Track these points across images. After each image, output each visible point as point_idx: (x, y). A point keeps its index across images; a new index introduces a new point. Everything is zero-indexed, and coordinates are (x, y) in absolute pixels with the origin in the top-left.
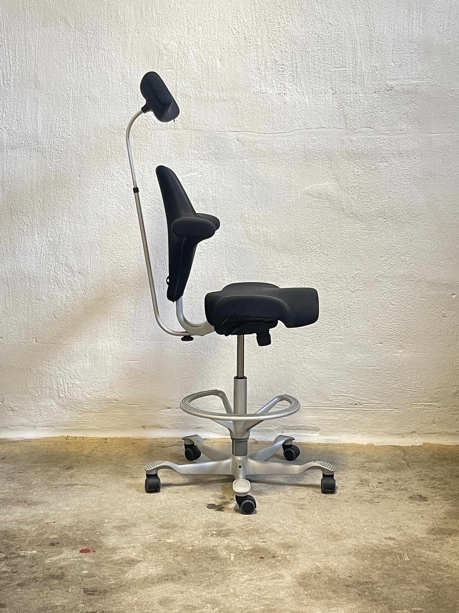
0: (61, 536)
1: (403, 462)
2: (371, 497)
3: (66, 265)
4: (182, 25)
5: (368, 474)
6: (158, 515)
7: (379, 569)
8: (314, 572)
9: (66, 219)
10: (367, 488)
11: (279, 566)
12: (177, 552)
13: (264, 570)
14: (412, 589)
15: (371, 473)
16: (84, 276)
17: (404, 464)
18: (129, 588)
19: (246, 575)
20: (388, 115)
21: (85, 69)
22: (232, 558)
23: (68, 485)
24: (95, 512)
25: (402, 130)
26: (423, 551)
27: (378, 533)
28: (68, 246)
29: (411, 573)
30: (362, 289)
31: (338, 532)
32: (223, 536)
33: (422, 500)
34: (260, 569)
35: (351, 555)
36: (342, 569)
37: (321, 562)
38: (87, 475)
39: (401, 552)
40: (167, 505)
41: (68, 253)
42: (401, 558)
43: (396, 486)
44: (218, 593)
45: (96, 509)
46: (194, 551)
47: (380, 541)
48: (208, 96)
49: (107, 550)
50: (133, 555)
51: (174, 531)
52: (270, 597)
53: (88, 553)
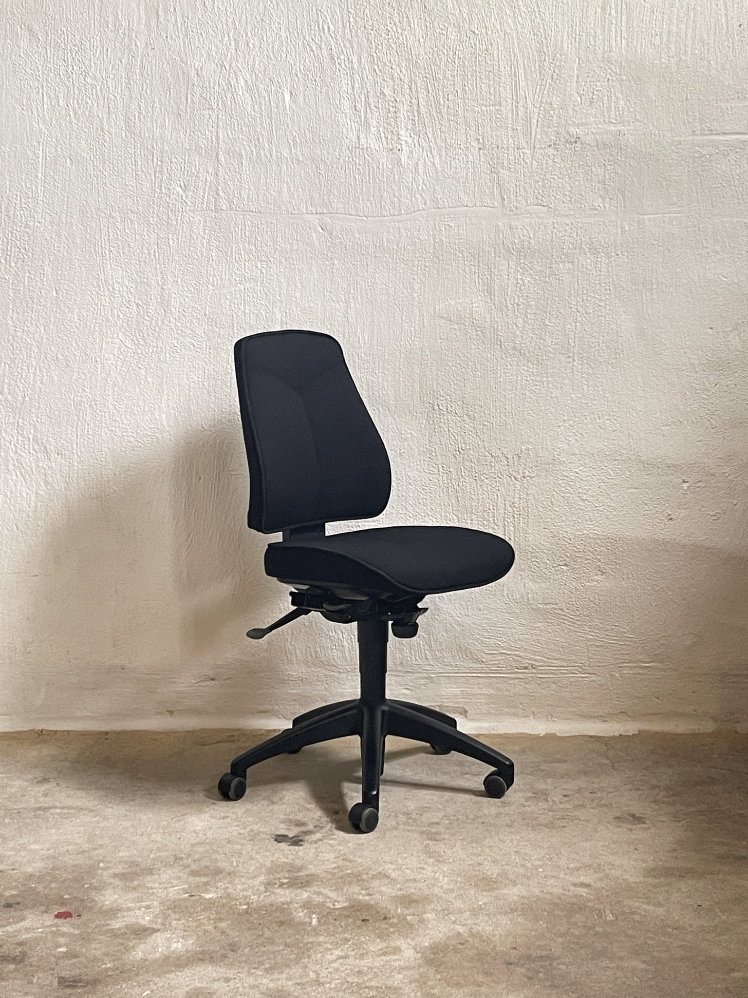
0: (24, 891)
1: (605, 762)
2: (552, 819)
3: (36, 440)
4: (226, 35)
5: (545, 782)
6: (190, 855)
7: (562, 935)
8: (454, 942)
9: (34, 363)
10: (544, 805)
11: (393, 933)
12: (221, 913)
13: (369, 940)
14: (618, 967)
15: (551, 780)
16: (65, 458)
17: (604, 765)
18: (137, 975)
19: (337, 949)
20: (572, 185)
21: (63, 112)
22: (314, 922)
23: (39, 809)
24: (84, 852)
25: (595, 209)
26: (637, 904)
27: (562, 876)
28: (38, 410)
29: (617, 941)
30: (533, 475)
31: (495, 876)
32: (300, 885)
33: (636, 822)
34: (363, 939)
35: (516, 914)
36: (501, 935)
37: (464, 925)
38: (72, 792)
39: (601, 907)
40: (207, 838)
41: (39, 420)
42: (601, 917)
43: (592, 800)
44: (288, 979)
45: (86, 847)
46: (249, 911)
47: (565, 890)
48: (271, 155)
49: (101, 913)
50: (146, 920)
51: (217, 879)
52: (377, 985)
53: (68, 919)
